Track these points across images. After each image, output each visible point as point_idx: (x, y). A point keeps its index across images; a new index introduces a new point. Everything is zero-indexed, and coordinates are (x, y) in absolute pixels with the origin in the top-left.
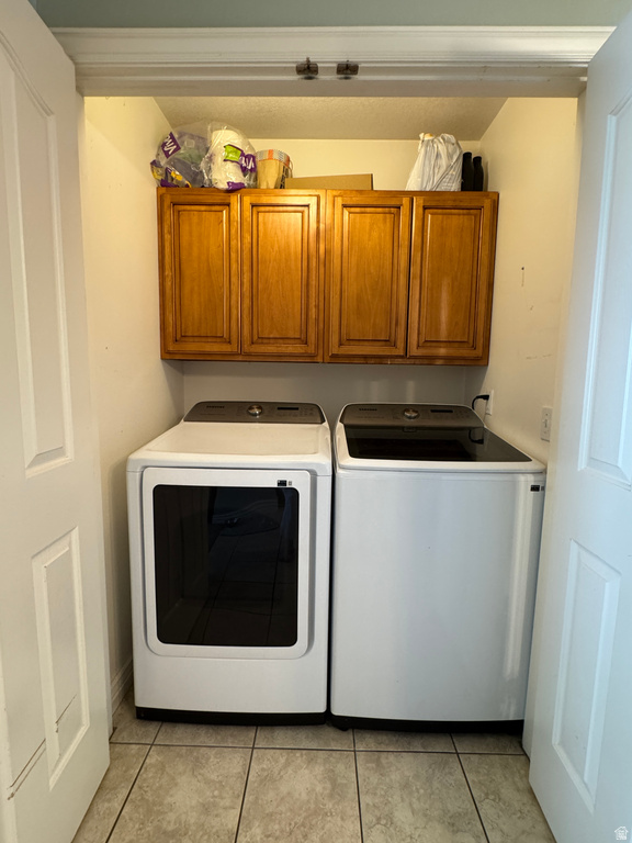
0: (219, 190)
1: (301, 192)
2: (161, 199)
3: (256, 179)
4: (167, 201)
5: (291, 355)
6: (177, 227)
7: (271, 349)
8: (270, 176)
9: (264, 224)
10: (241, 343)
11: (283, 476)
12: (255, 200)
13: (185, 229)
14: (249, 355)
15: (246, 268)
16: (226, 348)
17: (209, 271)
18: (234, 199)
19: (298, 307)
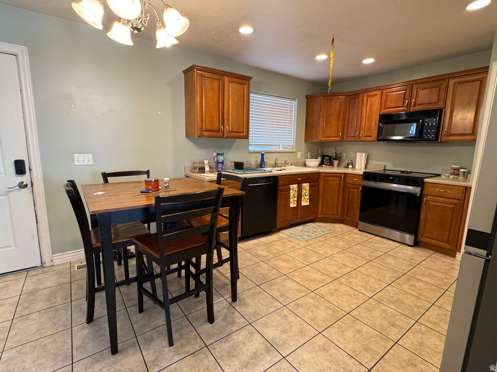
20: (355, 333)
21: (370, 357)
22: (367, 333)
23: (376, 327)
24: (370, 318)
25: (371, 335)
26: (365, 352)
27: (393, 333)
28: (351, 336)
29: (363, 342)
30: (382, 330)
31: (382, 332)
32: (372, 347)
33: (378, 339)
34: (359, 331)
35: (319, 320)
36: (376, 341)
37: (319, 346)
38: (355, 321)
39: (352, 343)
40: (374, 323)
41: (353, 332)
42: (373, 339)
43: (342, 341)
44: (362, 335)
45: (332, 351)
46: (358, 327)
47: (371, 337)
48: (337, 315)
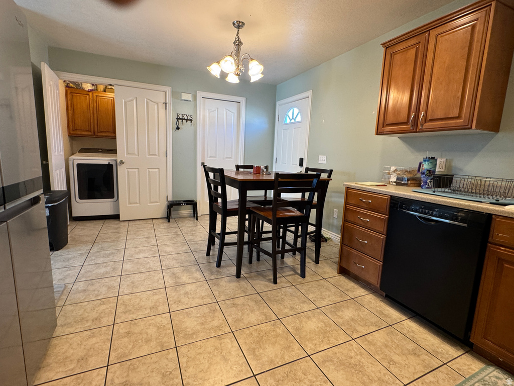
0: (85, 90)
1: (111, 94)
2: (66, 92)
3: (97, 87)
4: (69, 92)
5: (110, 136)
6: (72, 99)
7: (104, 134)
8: (101, 88)
9: (100, 101)
10: (94, 133)
11: (110, 162)
12: (97, 94)
13: (75, 100)
14: (97, 135)
15: (95, 112)
16: (90, 133)
17: (83, 112)
18: (91, 94)
19: (112, 124)
20: (149, 336)
21: (121, 331)
22: (141, 346)
23: (139, 361)
24: (154, 366)
25: (135, 349)
26: (127, 331)
27: (118, 373)
28: (149, 331)
29: (135, 335)
30: (131, 364)
31: (129, 363)
32: (126, 339)
33: (127, 352)
34: (148, 341)
35: (184, 318)
36: (126, 348)
37: (159, 306)
38: (162, 346)
39: (142, 328)
40: (144, 364)
41: (151, 336)
42: (130, 346)
43: (151, 322)
44: (142, 340)
45: (148, 311)
46: (153, 344)
47: (134, 347)
48: (181, 335)
